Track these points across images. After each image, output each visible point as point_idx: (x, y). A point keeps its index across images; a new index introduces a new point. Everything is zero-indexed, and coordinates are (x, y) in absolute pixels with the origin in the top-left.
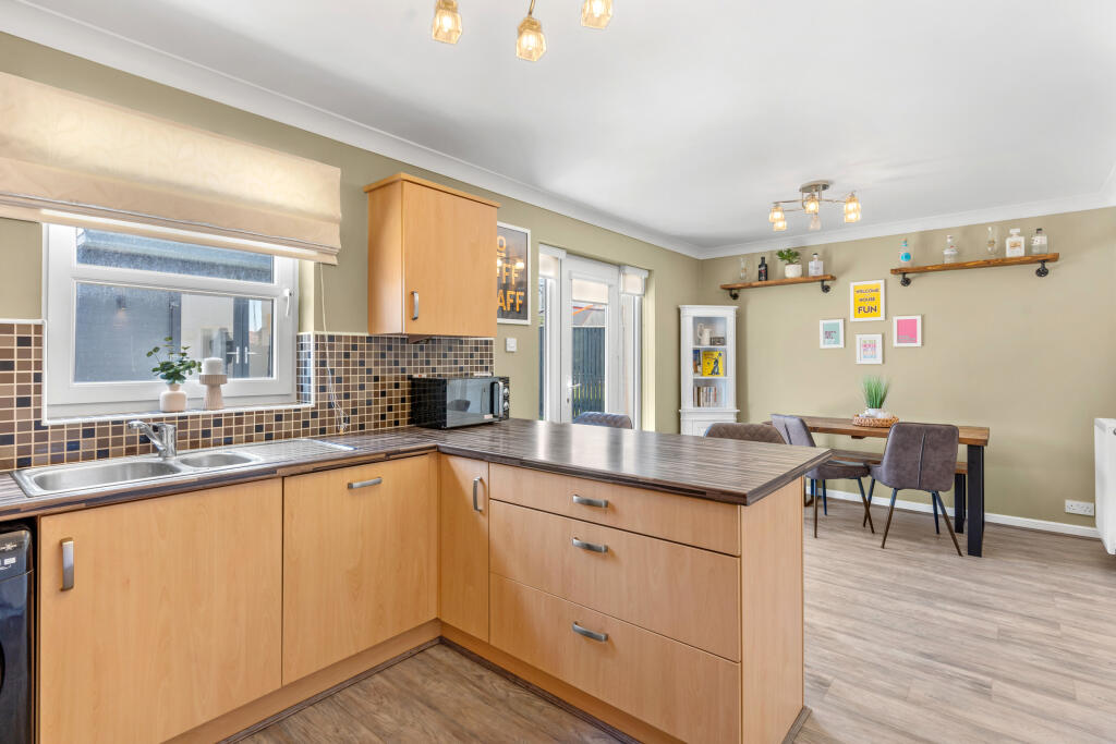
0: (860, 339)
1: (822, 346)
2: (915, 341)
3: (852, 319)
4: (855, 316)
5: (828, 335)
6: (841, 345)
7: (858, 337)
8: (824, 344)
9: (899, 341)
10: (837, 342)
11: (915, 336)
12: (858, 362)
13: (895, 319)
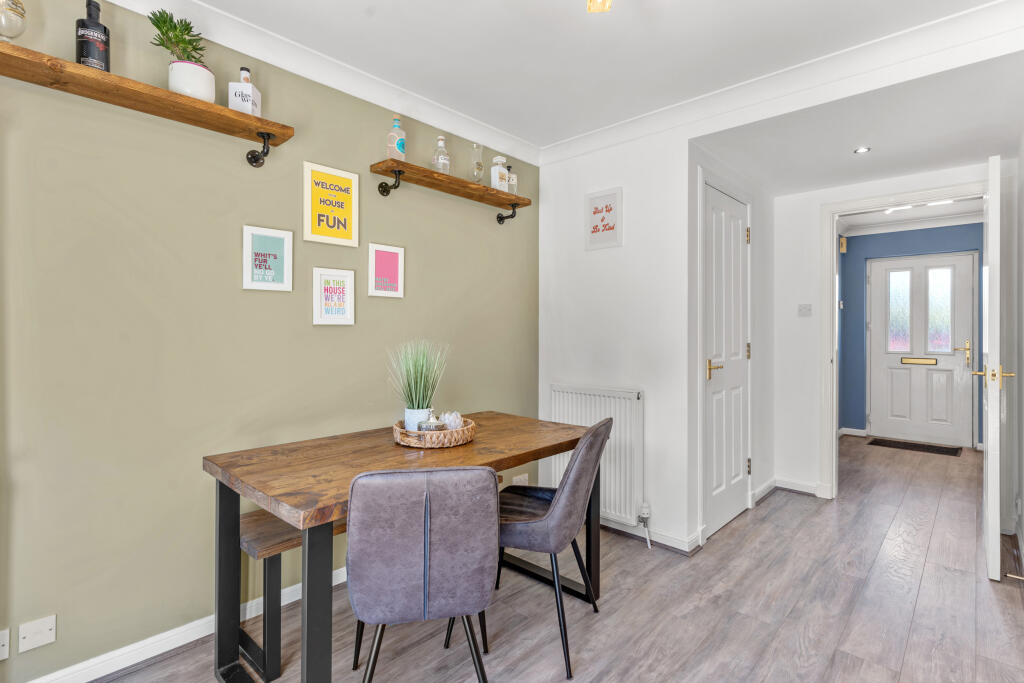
0: (320, 276)
1: (248, 284)
2: (396, 289)
3: (308, 235)
4: (313, 232)
5: (261, 261)
6: (286, 285)
7: (317, 272)
8: (251, 279)
9: (377, 287)
10: (279, 278)
11: (394, 279)
12: (317, 320)
13: (373, 248)
